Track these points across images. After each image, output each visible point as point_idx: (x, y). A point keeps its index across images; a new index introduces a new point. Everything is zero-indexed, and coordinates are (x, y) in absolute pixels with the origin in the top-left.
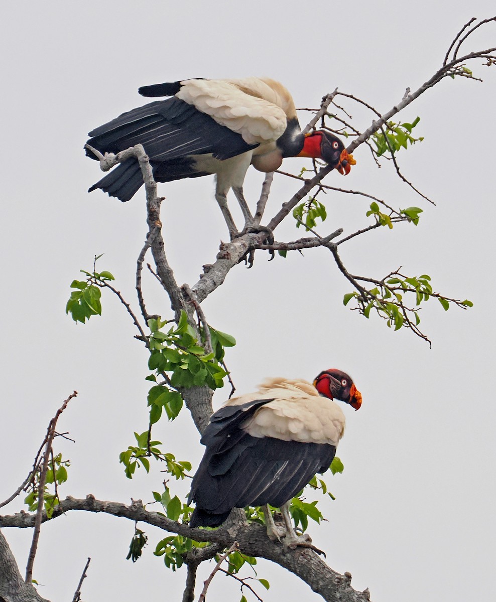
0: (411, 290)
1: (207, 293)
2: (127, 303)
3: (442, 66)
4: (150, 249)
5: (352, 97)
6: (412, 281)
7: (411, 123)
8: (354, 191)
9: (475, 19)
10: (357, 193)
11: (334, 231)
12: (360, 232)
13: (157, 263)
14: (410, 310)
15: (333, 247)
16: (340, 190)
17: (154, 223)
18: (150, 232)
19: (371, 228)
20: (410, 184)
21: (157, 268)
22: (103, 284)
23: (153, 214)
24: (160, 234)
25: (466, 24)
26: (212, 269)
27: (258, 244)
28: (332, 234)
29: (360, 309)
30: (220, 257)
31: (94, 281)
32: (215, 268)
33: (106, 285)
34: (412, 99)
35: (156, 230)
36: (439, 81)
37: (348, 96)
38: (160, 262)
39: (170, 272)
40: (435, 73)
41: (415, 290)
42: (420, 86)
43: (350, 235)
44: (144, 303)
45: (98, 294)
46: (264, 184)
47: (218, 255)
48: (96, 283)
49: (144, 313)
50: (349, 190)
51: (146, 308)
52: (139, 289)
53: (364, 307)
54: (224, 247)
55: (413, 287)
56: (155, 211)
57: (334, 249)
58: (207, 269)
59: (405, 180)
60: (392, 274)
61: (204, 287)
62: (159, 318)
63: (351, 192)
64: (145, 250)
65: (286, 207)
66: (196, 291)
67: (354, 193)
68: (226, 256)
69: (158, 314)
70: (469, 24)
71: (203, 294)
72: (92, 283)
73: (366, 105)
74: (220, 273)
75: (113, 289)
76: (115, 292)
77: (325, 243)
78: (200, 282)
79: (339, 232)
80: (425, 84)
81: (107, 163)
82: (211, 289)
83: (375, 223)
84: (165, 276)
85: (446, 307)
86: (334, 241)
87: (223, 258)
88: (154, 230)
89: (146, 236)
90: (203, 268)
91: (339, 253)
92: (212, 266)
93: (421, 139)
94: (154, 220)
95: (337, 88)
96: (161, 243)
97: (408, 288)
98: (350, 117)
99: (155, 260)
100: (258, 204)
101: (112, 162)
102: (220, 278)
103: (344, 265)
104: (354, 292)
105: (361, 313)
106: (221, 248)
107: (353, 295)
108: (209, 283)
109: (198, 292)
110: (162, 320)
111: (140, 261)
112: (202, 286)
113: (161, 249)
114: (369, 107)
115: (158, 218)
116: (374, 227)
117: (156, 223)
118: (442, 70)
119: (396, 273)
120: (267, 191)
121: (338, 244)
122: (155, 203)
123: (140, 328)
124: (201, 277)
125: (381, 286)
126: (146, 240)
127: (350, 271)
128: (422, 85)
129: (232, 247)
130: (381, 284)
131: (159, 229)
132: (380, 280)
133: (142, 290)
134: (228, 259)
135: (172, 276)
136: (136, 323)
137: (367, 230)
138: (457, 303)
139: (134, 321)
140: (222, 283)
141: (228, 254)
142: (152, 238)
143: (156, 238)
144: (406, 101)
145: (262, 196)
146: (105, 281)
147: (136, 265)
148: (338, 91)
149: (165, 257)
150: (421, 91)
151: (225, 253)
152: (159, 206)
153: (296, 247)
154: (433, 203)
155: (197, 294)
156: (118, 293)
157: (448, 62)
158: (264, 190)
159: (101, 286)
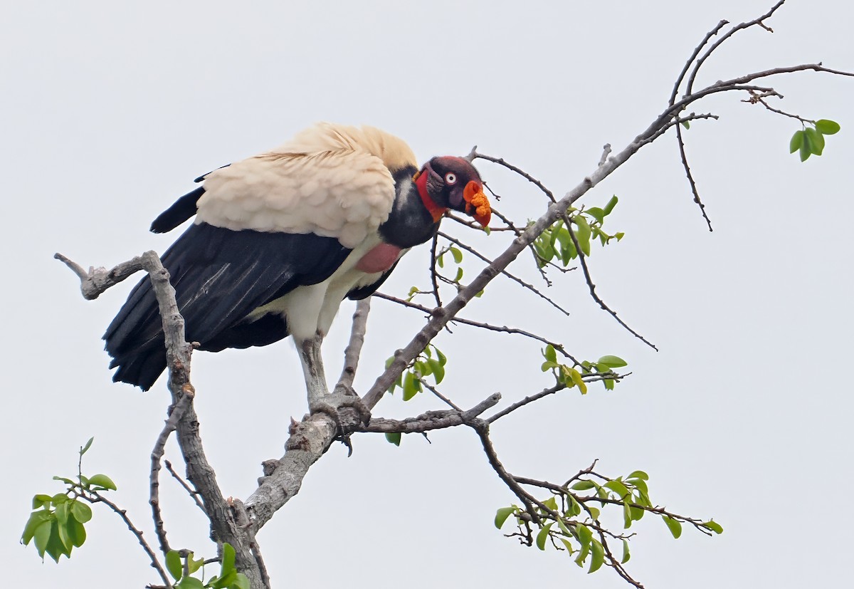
0: (614, 502)
1: (272, 509)
2: (139, 529)
3: (666, 107)
4: (173, 434)
5: (501, 162)
6: (616, 485)
7: (603, 207)
8: (510, 328)
9: (727, 22)
10: (515, 331)
11: (485, 398)
12: (528, 400)
13: (187, 459)
14: (615, 537)
15: (482, 427)
16: (486, 326)
17: (182, 390)
18: (175, 403)
19: (547, 392)
20: (614, 314)
21: (188, 467)
22: (95, 497)
23: (178, 372)
24: (192, 408)
25: (710, 31)
26: (279, 469)
27: (354, 422)
28: (482, 404)
29: (522, 535)
30: (291, 447)
31: (80, 493)
32: (284, 467)
33: (100, 499)
34: (616, 164)
35: (185, 401)
36: (663, 132)
37: (494, 160)
38: (193, 458)
39: (210, 474)
40: (655, 119)
41: (622, 501)
42: (630, 141)
43: (510, 405)
44: (165, 528)
45: (88, 514)
46: (356, 316)
47: (287, 443)
48: (83, 496)
49: (165, 547)
50: (501, 326)
51: (167, 537)
52: (155, 505)
53: (529, 531)
54: (298, 428)
55: (618, 498)
56: (182, 368)
57: (482, 431)
58: (270, 468)
59: (604, 307)
60: (582, 473)
61: (267, 500)
62: (190, 555)
63: (505, 329)
64: (165, 435)
65: (401, 358)
66: (254, 507)
67: (510, 332)
68: (302, 445)
69: (189, 548)
70: (715, 32)
71: (265, 512)
72: (77, 495)
73: (527, 176)
74: (293, 476)
75: (113, 507)
76: (117, 510)
77: (469, 419)
78: (258, 492)
79: (494, 399)
80: (639, 138)
81: (95, 285)
82: (279, 503)
83: (554, 384)
84: (201, 480)
85: (676, 531)
86: (484, 416)
87: (298, 447)
88: (182, 400)
89: (167, 411)
90: (262, 467)
91: (491, 437)
92: (279, 462)
93: (620, 236)
94: (181, 384)
95: (476, 147)
96: (195, 423)
97: (610, 498)
98: (497, 197)
99: (184, 453)
100: (346, 352)
101: (103, 282)
102: (293, 484)
103: (499, 459)
104: (513, 506)
105: (522, 543)
106: (292, 432)
107: (511, 511)
108: (276, 492)
109: (256, 509)
110: (196, 559)
111: (156, 455)
112: (263, 499)
113: (195, 433)
114: (531, 180)
115: (188, 381)
116: (553, 391)
117: (185, 389)
118: (667, 113)
119: (588, 472)
120: (360, 328)
121: (491, 420)
122: (182, 354)
123: (162, 572)
124: (261, 482)
125: (562, 495)
126: (167, 418)
127: (508, 469)
128: (634, 139)
129: (311, 430)
130: (562, 491)
131: (190, 399)
132: (561, 484)
133: (160, 506)
134: (305, 450)
135: (214, 481)
136: (155, 564)
137: (540, 396)
138: (696, 525)
139: (152, 561)
140: (296, 492)
141: (305, 441)
142: (178, 415)
143: (184, 414)
144: (606, 167)
145: (354, 338)
146: (98, 492)
147: (150, 462)
148: (478, 152)
149: (201, 448)
150: (632, 151)
151: (298, 439)
152: (189, 359)
153: (420, 426)
154: (653, 346)
155: (255, 512)
156: (123, 513)
157: (678, 99)
158: (355, 328)
159: (92, 501)
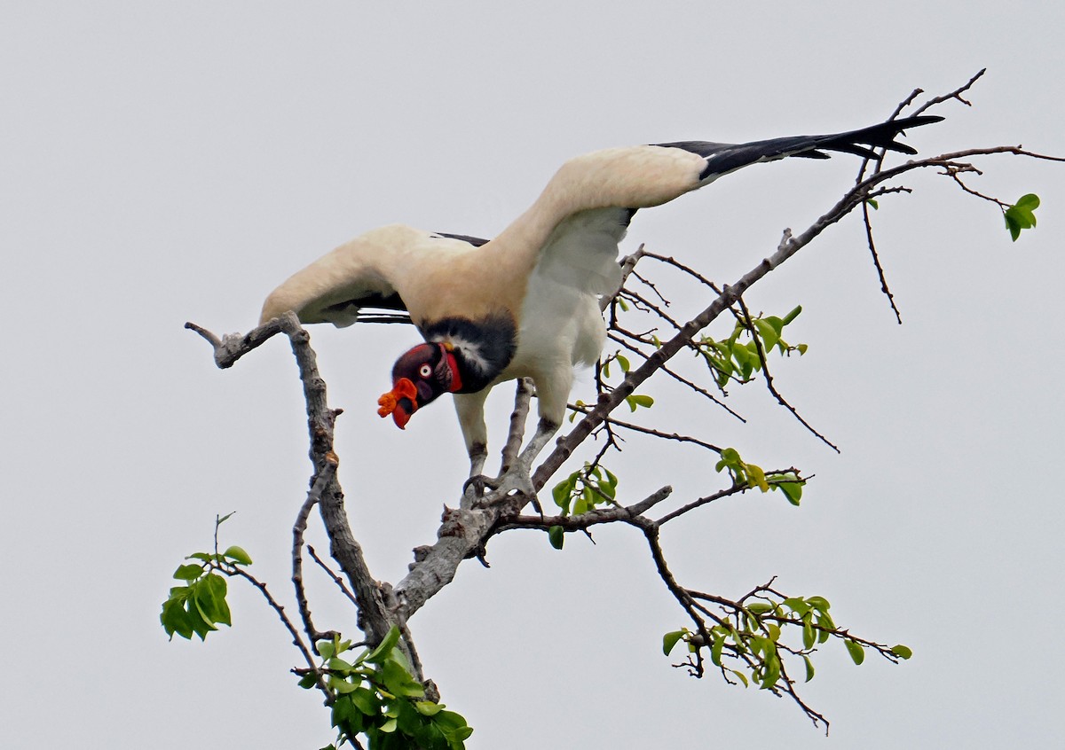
0: (793, 621)
1: (424, 595)
2: (279, 605)
3: (854, 185)
4: (316, 507)
5: (671, 261)
6: (795, 603)
7: (782, 317)
8: (680, 435)
9: (922, 91)
10: (687, 439)
11: (654, 491)
12: (701, 502)
13: (331, 534)
14: (794, 653)
15: (651, 527)
16: (654, 433)
17: (324, 458)
18: (317, 474)
19: (722, 494)
20: (793, 410)
21: (332, 545)
22: (232, 570)
23: (321, 440)
24: (336, 478)
25: (903, 101)
26: (432, 555)
27: (513, 512)
28: (651, 497)
29: (692, 665)
30: (443, 534)
31: (216, 565)
32: (437, 553)
33: (238, 572)
34: (796, 246)
35: (328, 471)
36: (849, 210)
37: (663, 259)
38: (337, 532)
39: (356, 550)
40: (841, 198)
41: (801, 621)
42: (813, 221)
43: (682, 506)
44: (309, 608)
45: (221, 587)
46: (514, 416)
47: (440, 529)
48: (219, 568)
49: (309, 628)
50: (671, 433)
51: (312, 618)
52: (298, 582)
53: (700, 660)
54: (452, 515)
55: (797, 616)
56: (325, 435)
57: (651, 532)
58: (421, 554)
59: (782, 402)
60: (758, 589)
61: (419, 585)
62: (336, 637)
63: (676, 437)
64: (308, 507)
65: (564, 446)
66: (404, 591)
67: (681, 439)
68: (457, 532)
69: (337, 630)
70: (908, 102)
71: (416, 598)
72: (213, 567)
73: (699, 277)
74: (446, 562)
75: (252, 579)
76: (255, 583)
78: (409, 577)
79: (664, 493)
80: (822, 219)
81: (229, 352)
82: (430, 590)
83: (729, 485)
84: (346, 554)
85: (858, 658)
86: (651, 515)
87: (452, 534)
88: (325, 469)
89: (309, 482)
90: (413, 554)
91: (661, 543)
92: (431, 548)
93: (803, 349)
94: (324, 452)
95: (643, 245)
96: (339, 495)
97: (789, 618)
98: (667, 303)
99: (328, 529)
100: (504, 451)
101: (238, 348)
102: (446, 570)
103: (670, 568)
104: (683, 629)
105: (692, 675)
106: (445, 519)
107: (678, 636)
108: (427, 577)
109: (407, 594)
110: (342, 641)
111: (298, 529)
112: (415, 584)
113: (339, 506)
114: (703, 281)
115: (330, 449)
116: (729, 493)
117: (328, 458)
118: (854, 191)
119: (765, 588)
120: (519, 428)
121: (661, 522)
122: (325, 420)
123: (305, 651)
124: (412, 568)
125: (736, 614)
126: (309, 490)
127: (679, 583)
128: (817, 219)
129: (466, 517)
130: (738, 608)
131: (334, 468)
132: (736, 601)
133: (304, 584)
134: (460, 536)
135: (361, 558)
136: (298, 642)
137: (714, 497)
138: (882, 651)
139: (293, 639)
140: (450, 580)
141: (460, 528)
142: (321, 486)
143: (328, 485)
144: (786, 249)
145: (512, 437)
146: (236, 565)
147: (291, 537)
148: (645, 249)
149: (346, 522)
150: (815, 231)
151: (451, 525)
152: (332, 426)
153: (585, 519)
154: (835, 448)
155: (406, 597)
156: (262, 587)
157: (865, 178)
158: (513, 427)
159: (230, 574)
